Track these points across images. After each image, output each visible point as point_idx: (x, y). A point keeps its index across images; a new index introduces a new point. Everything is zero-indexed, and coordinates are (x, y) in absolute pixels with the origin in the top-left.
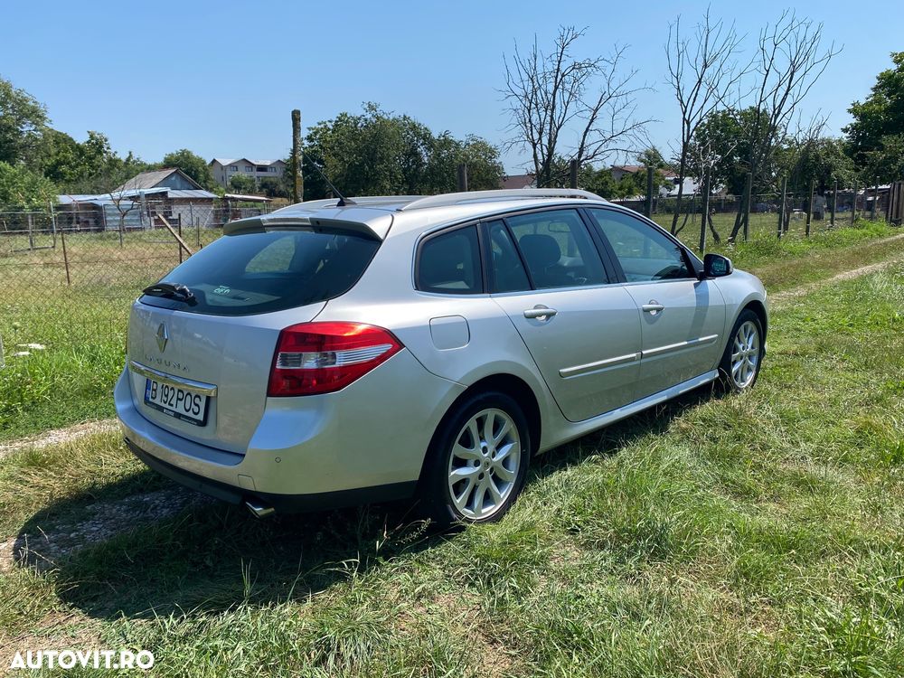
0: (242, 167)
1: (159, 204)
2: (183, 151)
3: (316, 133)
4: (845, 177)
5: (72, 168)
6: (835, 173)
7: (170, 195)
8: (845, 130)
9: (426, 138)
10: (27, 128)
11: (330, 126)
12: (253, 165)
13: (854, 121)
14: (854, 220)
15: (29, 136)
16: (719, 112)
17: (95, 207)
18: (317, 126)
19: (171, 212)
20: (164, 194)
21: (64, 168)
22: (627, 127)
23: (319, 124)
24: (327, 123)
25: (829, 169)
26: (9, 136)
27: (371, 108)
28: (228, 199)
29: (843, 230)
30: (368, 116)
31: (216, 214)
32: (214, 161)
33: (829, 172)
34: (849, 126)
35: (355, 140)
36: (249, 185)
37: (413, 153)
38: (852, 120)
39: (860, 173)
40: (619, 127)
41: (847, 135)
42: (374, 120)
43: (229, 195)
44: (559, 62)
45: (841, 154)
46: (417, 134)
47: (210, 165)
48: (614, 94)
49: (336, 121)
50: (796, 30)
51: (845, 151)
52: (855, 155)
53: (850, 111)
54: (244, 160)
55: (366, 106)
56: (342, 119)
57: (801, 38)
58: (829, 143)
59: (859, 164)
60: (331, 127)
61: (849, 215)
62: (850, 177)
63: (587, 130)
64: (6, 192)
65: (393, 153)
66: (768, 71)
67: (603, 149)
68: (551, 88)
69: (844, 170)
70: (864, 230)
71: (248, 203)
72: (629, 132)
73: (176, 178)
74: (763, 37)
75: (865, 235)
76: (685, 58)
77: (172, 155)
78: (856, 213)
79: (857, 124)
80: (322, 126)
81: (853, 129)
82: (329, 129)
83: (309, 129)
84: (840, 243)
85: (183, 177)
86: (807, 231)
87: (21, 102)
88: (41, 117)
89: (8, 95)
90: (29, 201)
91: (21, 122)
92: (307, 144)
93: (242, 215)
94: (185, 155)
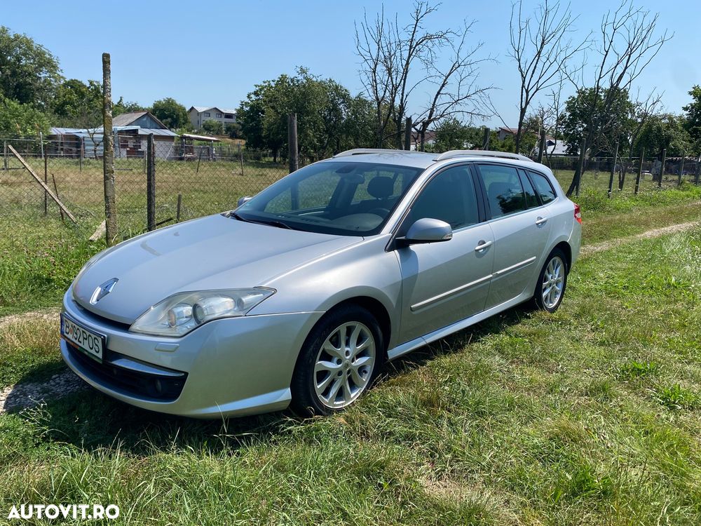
0: (213, 114)
1: (131, 139)
2: (169, 99)
3: (261, 90)
4: (681, 147)
5: (75, 107)
6: (673, 143)
7: (140, 132)
8: (686, 109)
9: (345, 97)
10: (43, 75)
11: (273, 84)
12: (222, 113)
13: (694, 101)
14: (680, 183)
15: (45, 81)
16: (586, 89)
17: (77, 138)
18: (263, 84)
19: (140, 146)
20: (135, 131)
21: (68, 107)
22: (471, 93)
23: (264, 82)
24: (271, 83)
25: (669, 139)
26: (29, 80)
27: (303, 71)
28: (185, 137)
29: (669, 191)
30: (300, 77)
31: (176, 149)
32: (193, 108)
33: (668, 142)
34: (689, 105)
35: (287, 96)
36: (216, 128)
37: (335, 110)
38: (691, 100)
39: (693, 144)
40: (464, 92)
41: (687, 112)
42: (305, 81)
43: (187, 135)
44: (414, 32)
45: (680, 128)
46: (339, 94)
47: (188, 112)
48: (463, 64)
49: (278, 81)
50: (635, 17)
51: (684, 126)
52: (690, 130)
53: (690, 93)
54: (216, 108)
55: (299, 70)
56: (283, 79)
57: (638, 25)
58: (670, 118)
59: (692, 137)
60: (274, 86)
61: (676, 178)
62: (686, 147)
63: (439, 93)
64: (9, 123)
65: (317, 107)
66: (607, 52)
67: (450, 110)
68: (406, 54)
69: (681, 142)
70: (688, 193)
71: (203, 142)
72: (473, 97)
73: (147, 119)
74: (604, 22)
75: (688, 196)
76: (528, 35)
77: (160, 102)
78: (682, 177)
79: (695, 104)
80: (267, 84)
81: (692, 108)
82: (272, 87)
83: (256, 86)
84: (664, 202)
85: (152, 119)
86: (636, 190)
87: (40, 54)
88: (54, 67)
89: (30, 48)
90: (25, 131)
91: (37, 70)
92: (253, 97)
93: (195, 151)
94: (170, 102)
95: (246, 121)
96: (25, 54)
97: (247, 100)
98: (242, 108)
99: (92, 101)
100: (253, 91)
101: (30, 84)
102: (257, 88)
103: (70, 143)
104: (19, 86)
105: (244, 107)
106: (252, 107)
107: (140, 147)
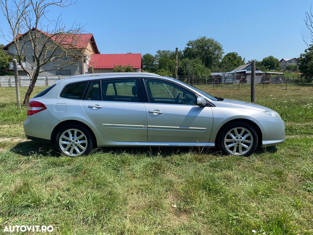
1: (242, 75)
10: (216, 53)
17: (220, 76)
20: (245, 72)
26: (211, 55)
28: (267, 74)
31: (262, 79)
32: (282, 59)
47: (280, 61)
87: (216, 45)
88: (220, 49)
89: (212, 43)
90: (202, 75)
91: (215, 51)
92: (308, 51)
93: (270, 79)
94: (271, 58)
95: (302, 64)
96: (211, 46)
97: (304, 53)
98: (301, 57)
99: (233, 61)
100: (308, 48)
101: (211, 57)
102: (311, 46)
103: (217, 79)
104: (207, 58)
105: (302, 57)
106: (307, 56)
107: (246, 79)
